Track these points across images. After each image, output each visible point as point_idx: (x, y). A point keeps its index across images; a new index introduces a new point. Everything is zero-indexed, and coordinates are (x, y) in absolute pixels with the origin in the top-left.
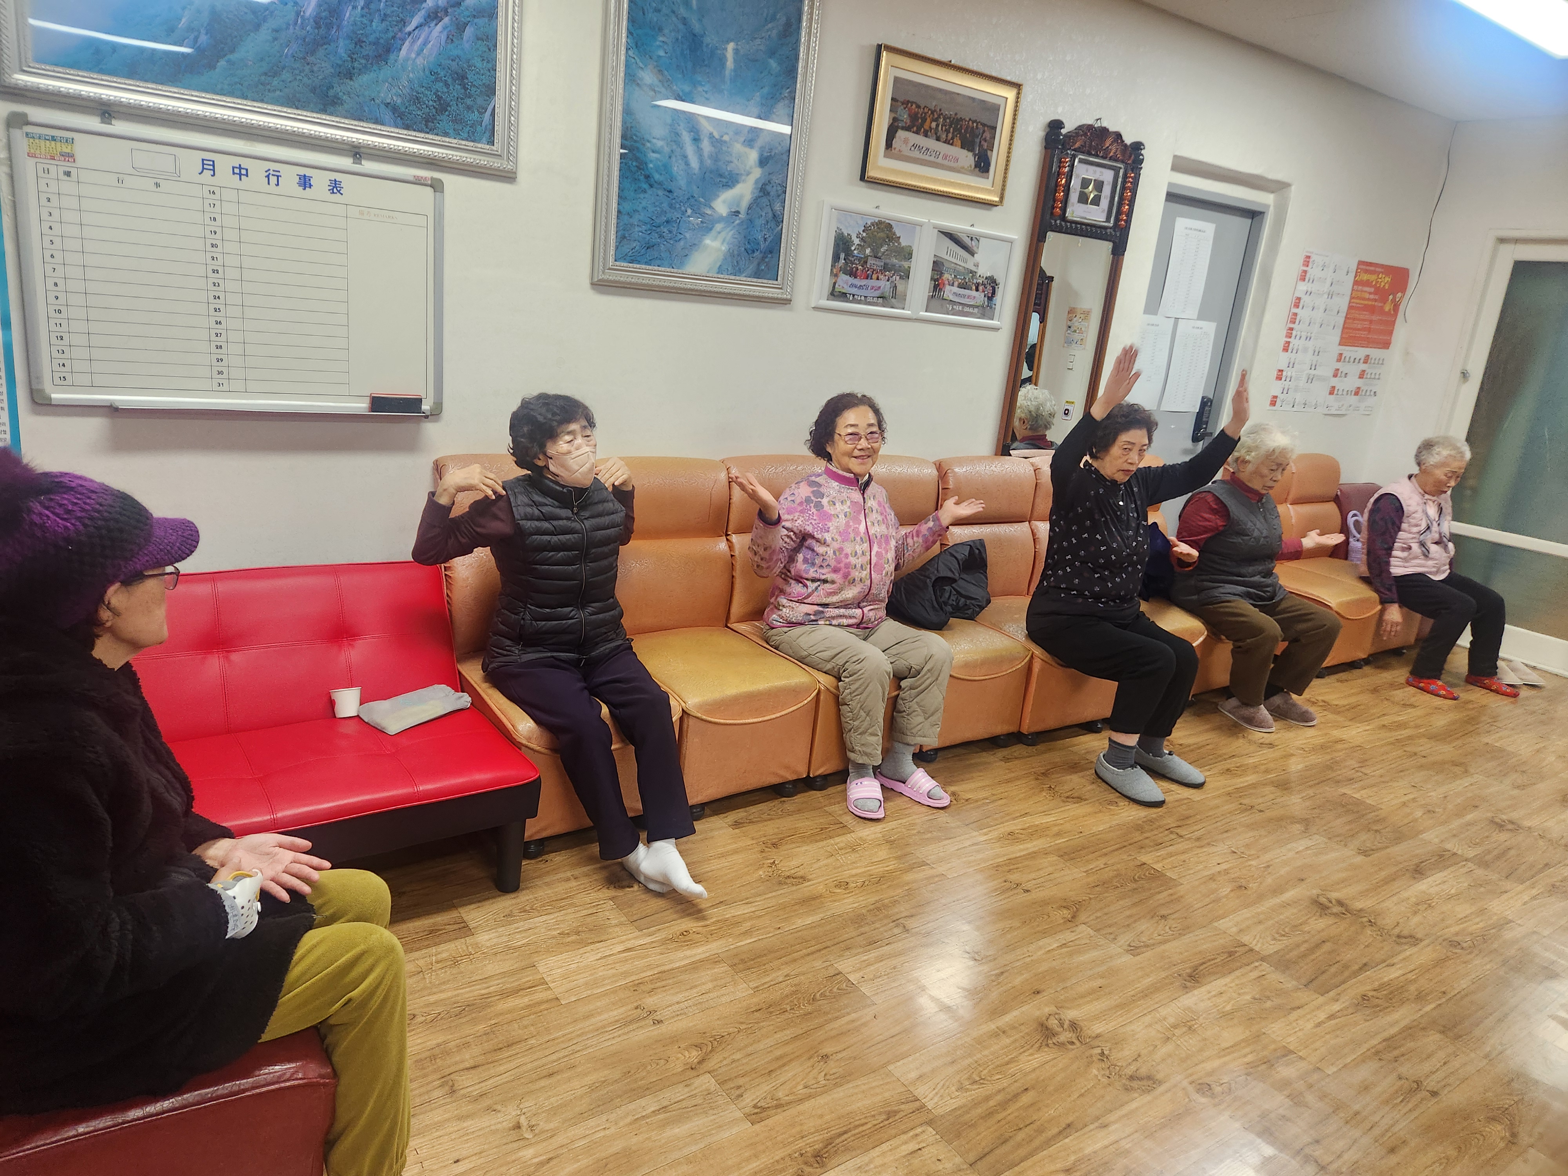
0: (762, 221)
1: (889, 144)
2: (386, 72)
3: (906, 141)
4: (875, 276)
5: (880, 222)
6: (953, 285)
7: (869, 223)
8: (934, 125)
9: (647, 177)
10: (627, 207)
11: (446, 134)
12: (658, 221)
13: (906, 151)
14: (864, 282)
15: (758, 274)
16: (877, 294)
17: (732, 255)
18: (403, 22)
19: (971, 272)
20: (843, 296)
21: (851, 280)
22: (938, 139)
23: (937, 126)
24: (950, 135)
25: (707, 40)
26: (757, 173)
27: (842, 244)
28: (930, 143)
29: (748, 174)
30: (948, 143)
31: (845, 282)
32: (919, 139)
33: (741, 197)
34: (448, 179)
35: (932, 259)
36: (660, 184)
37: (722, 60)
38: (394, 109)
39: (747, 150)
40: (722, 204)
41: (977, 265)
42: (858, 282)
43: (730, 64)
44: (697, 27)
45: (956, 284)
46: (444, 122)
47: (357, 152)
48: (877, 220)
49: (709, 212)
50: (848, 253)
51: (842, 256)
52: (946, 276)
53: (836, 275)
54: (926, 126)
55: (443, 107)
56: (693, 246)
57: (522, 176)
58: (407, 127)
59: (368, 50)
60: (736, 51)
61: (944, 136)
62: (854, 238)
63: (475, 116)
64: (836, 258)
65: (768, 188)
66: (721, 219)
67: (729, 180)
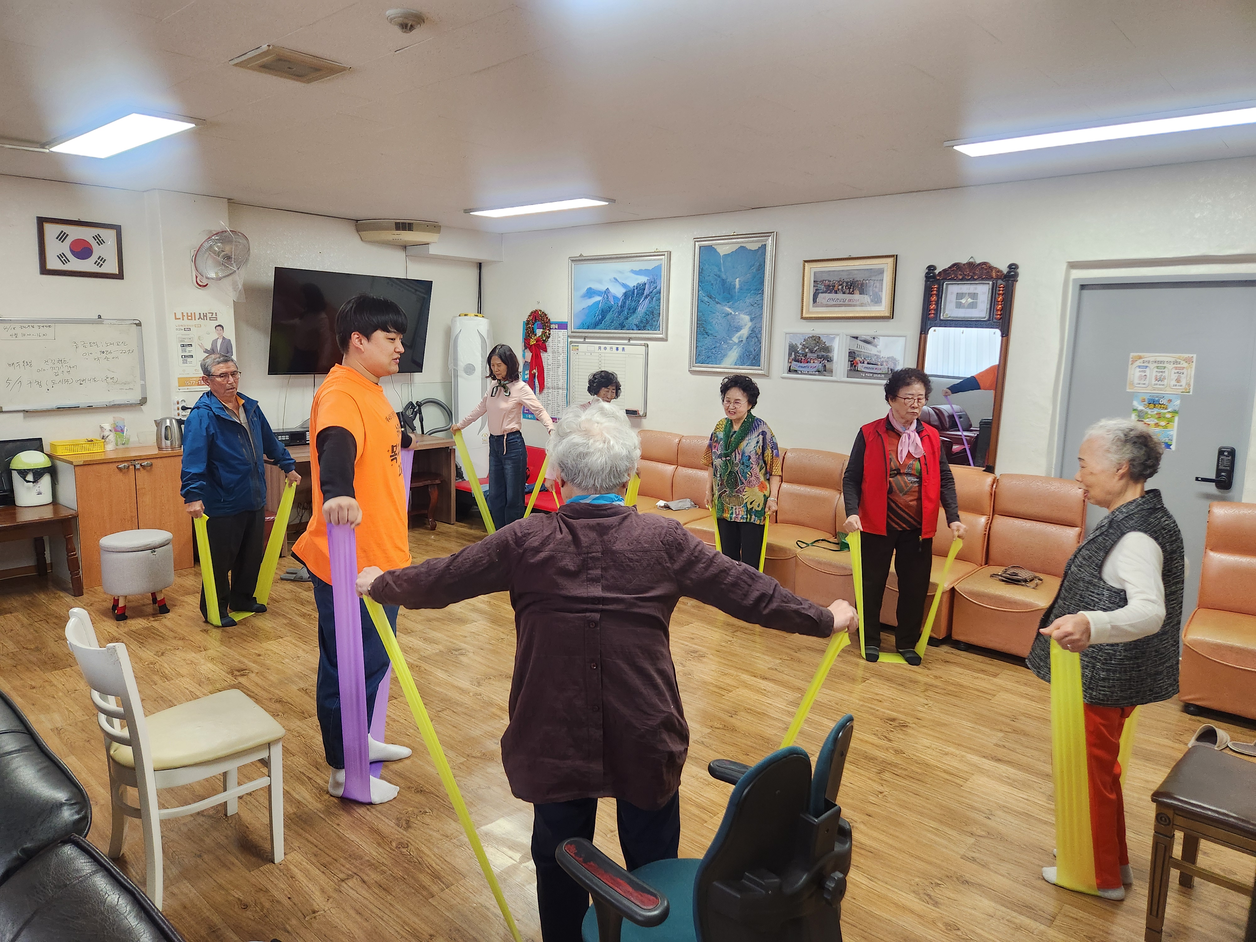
0: (753, 343)
1: (815, 301)
2: (635, 315)
3: (824, 298)
4: (812, 361)
5: (813, 336)
6: (863, 363)
7: (807, 337)
8: (840, 287)
9: (707, 333)
10: (699, 344)
11: (648, 330)
12: (711, 348)
13: (825, 302)
14: (806, 365)
15: (752, 364)
16: (815, 369)
17: (740, 357)
18: (639, 301)
19: (875, 355)
20: (796, 371)
21: (799, 364)
22: (844, 293)
23: (842, 287)
24: (851, 290)
25: (728, 280)
26: (749, 324)
27: (792, 349)
28: (840, 296)
29: (746, 325)
30: (851, 294)
31: (795, 365)
32: (833, 296)
33: (743, 334)
34: (648, 342)
35: (848, 351)
36: (711, 334)
37: (735, 285)
38: (636, 325)
39: (745, 316)
40: (735, 339)
41: (880, 352)
42: (802, 365)
43: (737, 286)
44: (724, 277)
45: (866, 362)
46: (648, 327)
47: (630, 339)
48: (811, 336)
49: (731, 342)
50: (796, 352)
51: (793, 353)
52: (858, 359)
53: (791, 362)
54: (836, 289)
55: (647, 322)
56: (725, 356)
57: (669, 339)
58: (639, 330)
59: (631, 311)
60: (740, 281)
61: (848, 291)
62: (798, 345)
63: (656, 323)
64: (790, 355)
65: (755, 329)
66: (735, 344)
67: (738, 329)
